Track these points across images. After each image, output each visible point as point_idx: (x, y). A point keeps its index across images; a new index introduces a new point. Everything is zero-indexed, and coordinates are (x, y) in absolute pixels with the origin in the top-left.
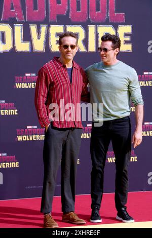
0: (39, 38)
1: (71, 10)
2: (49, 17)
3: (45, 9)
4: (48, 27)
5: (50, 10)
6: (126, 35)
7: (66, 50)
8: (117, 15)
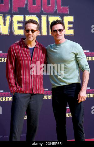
0: (5, 25)
1: (28, 4)
2: (13, 8)
3: (9, 3)
4: (12, 17)
5: (13, 4)
6: (69, 23)
7: (27, 34)
8: (63, 8)
